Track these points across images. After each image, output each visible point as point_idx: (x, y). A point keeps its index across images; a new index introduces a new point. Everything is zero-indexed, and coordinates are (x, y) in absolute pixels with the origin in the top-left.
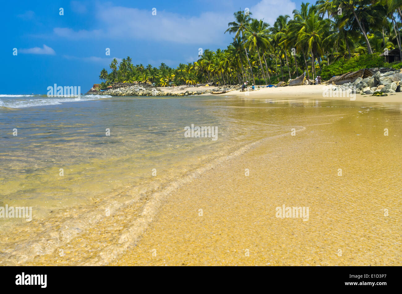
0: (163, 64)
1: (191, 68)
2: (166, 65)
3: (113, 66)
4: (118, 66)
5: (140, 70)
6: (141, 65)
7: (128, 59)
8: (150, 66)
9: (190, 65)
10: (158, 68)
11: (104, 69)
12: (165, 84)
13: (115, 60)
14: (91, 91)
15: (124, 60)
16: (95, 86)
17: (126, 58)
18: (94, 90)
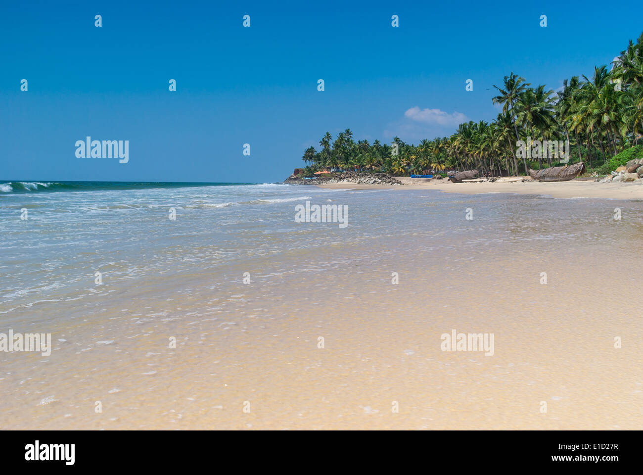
0: (397, 139)
1: (440, 146)
3: (325, 143)
4: (331, 143)
5: (364, 146)
6: (366, 141)
7: (348, 131)
8: (377, 142)
11: (312, 148)
12: (399, 169)
13: (328, 134)
14: (290, 179)
15: (341, 135)
16: (297, 172)
17: (343, 131)
18: (295, 177)
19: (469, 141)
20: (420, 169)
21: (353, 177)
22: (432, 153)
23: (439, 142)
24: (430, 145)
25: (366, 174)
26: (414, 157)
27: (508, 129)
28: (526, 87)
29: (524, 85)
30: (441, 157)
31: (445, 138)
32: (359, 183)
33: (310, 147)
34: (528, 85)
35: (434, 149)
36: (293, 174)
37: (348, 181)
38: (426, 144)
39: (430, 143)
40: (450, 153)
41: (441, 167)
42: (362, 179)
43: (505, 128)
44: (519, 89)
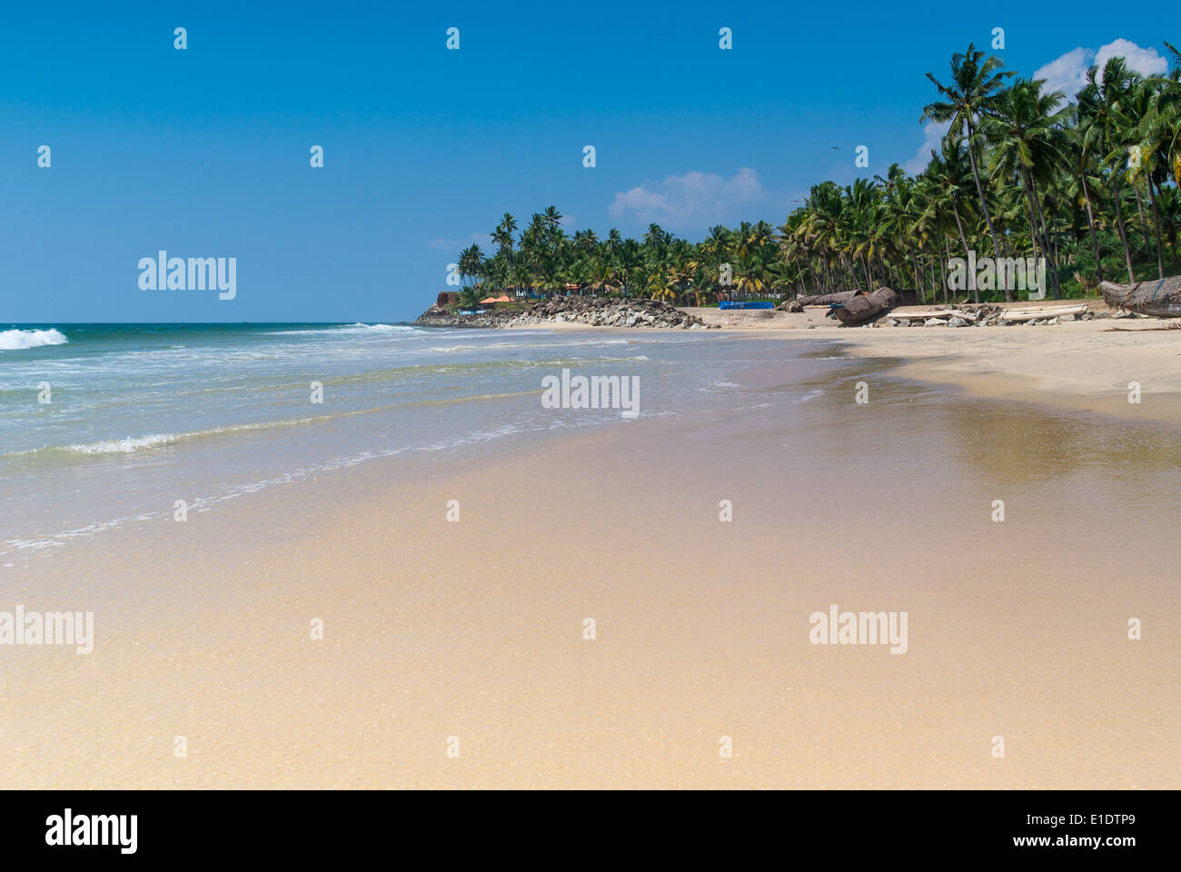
0: (654, 228)
1: (750, 240)
2: (663, 232)
3: (502, 236)
4: (516, 236)
5: (586, 243)
6: (590, 233)
7: (551, 211)
8: (613, 233)
9: (745, 227)
10: (641, 240)
11: (475, 248)
12: (664, 290)
13: (508, 218)
14: (430, 314)
15: (537, 218)
16: (443, 299)
17: (542, 212)
18: (440, 310)
19: (836, 224)
20: (709, 289)
21: (579, 309)
22: (735, 255)
23: (747, 233)
24: (729, 238)
25: (610, 302)
26: (693, 264)
27: (956, 187)
28: (1004, 80)
29: (999, 76)
30: (754, 264)
31: (761, 224)
32: (598, 324)
33: (470, 247)
34: (1009, 75)
35: (737, 246)
36: (435, 304)
37: (567, 319)
38: (720, 236)
39: (728, 233)
40: (788, 253)
41: (755, 285)
42: (604, 315)
43: (946, 187)
44: (988, 86)
